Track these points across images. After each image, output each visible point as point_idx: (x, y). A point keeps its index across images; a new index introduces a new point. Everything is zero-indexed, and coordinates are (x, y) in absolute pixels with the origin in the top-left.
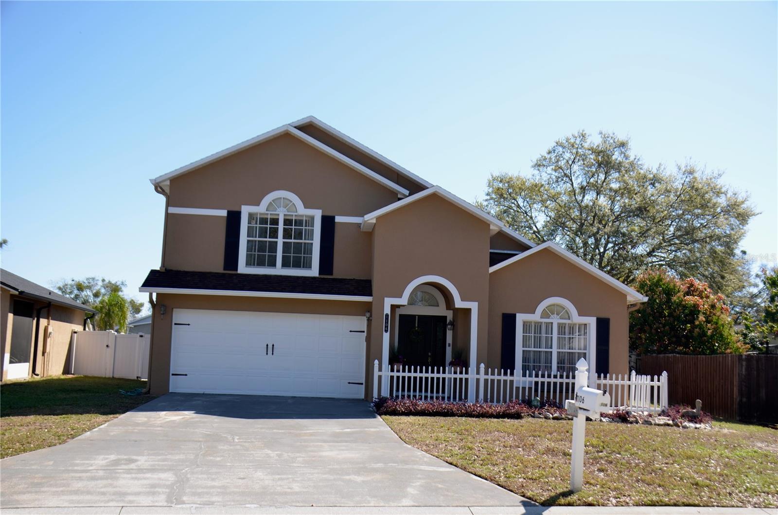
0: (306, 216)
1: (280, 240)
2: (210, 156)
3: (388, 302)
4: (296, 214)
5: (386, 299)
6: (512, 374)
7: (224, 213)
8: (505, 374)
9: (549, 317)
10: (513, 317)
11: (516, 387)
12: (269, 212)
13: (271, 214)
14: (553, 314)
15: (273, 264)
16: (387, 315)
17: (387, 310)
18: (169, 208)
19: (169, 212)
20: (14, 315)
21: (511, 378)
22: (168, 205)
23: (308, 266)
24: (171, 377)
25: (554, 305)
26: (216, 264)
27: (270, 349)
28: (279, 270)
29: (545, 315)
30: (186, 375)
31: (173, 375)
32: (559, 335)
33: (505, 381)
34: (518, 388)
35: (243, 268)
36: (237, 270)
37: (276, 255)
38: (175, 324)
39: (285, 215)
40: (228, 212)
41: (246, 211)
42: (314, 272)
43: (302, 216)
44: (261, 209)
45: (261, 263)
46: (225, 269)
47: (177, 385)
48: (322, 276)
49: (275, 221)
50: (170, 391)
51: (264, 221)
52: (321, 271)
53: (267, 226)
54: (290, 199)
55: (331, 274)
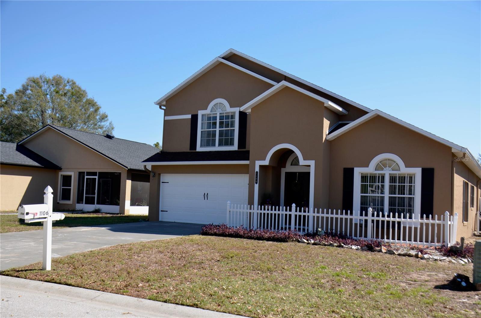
0: (231, 113)
1: (218, 129)
2: (180, 84)
3: (258, 163)
4: (226, 112)
5: (256, 162)
6: (351, 214)
7: (189, 116)
8: (346, 214)
9: (382, 169)
10: (352, 170)
11: (355, 224)
12: (212, 113)
13: (213, 114)
14: (385, 167)
15: (214, 145)
16: (257, 172)
17: (257, 169)
18: (165, 117)
19: (165, 119)
20: (132, 181)
21: (351, 217)
22: (165, 115)
23: (232, 144)
24: (160, 212)
25: (386, 160)
26: (185, 147)
27: (206, 196)
28: (217, 148)
29: (378, 168)
30: (167, 211)
31: (161, 211)
32: (390, 183)
33: (346, 219)
34: (356, 225)
35: (199, 149)
36: (196, 150)
37: (215, 139)
38: (162, 182)
39: (220, 113)
40: (192, 116)
41: (200, 113)
42: (235, 147)
43: (228, 113)
44: (207, 112)
45: (208, 145)
46: (190, 150)
47: (164, 217)
48: (240, 150)
49: (215, 118)
50: (160, 220)
51: (209, 119)
52: (239, 146)
53: (211, 121)
54: (223, 103)
55: (245, 148)
